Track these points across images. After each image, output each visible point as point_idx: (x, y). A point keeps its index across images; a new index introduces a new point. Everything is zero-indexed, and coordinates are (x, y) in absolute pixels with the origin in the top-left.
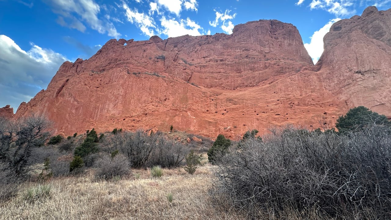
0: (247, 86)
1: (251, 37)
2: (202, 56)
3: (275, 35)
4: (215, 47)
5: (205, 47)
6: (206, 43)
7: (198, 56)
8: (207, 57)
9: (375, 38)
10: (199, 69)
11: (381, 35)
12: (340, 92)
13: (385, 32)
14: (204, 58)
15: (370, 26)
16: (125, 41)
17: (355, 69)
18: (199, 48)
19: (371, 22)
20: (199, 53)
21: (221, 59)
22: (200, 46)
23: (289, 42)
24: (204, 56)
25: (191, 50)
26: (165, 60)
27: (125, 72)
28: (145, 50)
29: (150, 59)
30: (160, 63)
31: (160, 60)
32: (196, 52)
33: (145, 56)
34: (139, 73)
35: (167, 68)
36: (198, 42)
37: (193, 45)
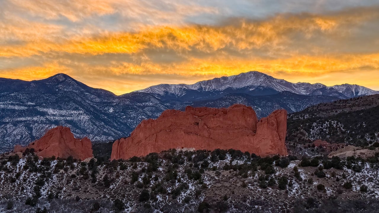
0: (231, 140)
1: (235, 116)
2: (214, 124)
5: (215, 120)
9: (271, 126)
11: (273, 125)
12: (257, 145)
15: (270, 122)
17: (262, 138)
18: (212, 119)
20: (213, 122)
26: (199, 126)
27: (183, 133)
28: (188, 119)
29: (191, 124)
30: (196, 127)
31: (196, 125)
32: (211, 121)
33: (188, 122)
34: (189, 133)
35: (200, 130)
36: (212, 116)
37: (210, 117)
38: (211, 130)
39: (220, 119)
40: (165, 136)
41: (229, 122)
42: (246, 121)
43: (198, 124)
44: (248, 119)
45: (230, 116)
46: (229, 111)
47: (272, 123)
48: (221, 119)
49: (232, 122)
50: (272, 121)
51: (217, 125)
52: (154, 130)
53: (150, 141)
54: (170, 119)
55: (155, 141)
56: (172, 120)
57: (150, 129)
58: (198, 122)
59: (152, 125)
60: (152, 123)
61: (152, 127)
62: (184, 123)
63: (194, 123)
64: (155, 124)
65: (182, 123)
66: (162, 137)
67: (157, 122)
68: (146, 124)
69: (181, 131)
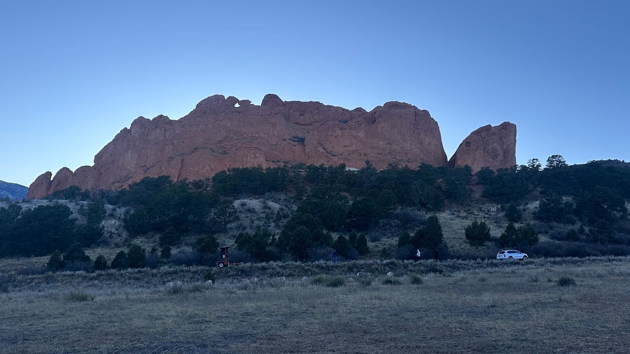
1: (395, 129)
2: (344, 145)
3: (418, 129)
4: (358, 134)
5: (346, 134)
6: (349, 129)
7: (339, 143)
8: (349, 146)
9: (492, 158)
11: (496, 156)
13: (500, 154)
14: (346, 146)
15: (490, 147)
16: (236, 101)
18: (339, 132)
19: (492, 144)
20: (340, 140)
21: (365, 152)
22: (341, 130)
23: (429, 140)
24: (346, 145)
25: (330, 133)
26: (305, 146)
28: (274, 125)
29: (284, 140)
30: (298, 148)
31: (296, 143)
32: (336, 137)
33: (276, 134)
34: (279, 162)
35: (309, 158)
36: (338, 125)
37: (332, 126)
38: (335, 159)
39: (359, 135)
40: (210, 165)
41: (382, 144)
42: (421, 143)
43: (303, 140)
44: (427, 140)
45: (383, 128)
46: (380, 116)
47: (495, 150)
48: (361, 134)
49: (389, 144)
50: (495, 144)
51: (350, 149)
52: (171, 147)
54: (222, 120)
55: (176, 178)
56: (230, 124)
57: (161, 144)
58: (301, 135)
59: (167, 133)
60: (167, 127)
61: (167, 140)
62: (262, 135)
63: (292, 138)
64: (177, 132)
65: (258, 134)
66: (201, 167)
67: (182, 127)
68: (147, 130)
69: (257, 155)
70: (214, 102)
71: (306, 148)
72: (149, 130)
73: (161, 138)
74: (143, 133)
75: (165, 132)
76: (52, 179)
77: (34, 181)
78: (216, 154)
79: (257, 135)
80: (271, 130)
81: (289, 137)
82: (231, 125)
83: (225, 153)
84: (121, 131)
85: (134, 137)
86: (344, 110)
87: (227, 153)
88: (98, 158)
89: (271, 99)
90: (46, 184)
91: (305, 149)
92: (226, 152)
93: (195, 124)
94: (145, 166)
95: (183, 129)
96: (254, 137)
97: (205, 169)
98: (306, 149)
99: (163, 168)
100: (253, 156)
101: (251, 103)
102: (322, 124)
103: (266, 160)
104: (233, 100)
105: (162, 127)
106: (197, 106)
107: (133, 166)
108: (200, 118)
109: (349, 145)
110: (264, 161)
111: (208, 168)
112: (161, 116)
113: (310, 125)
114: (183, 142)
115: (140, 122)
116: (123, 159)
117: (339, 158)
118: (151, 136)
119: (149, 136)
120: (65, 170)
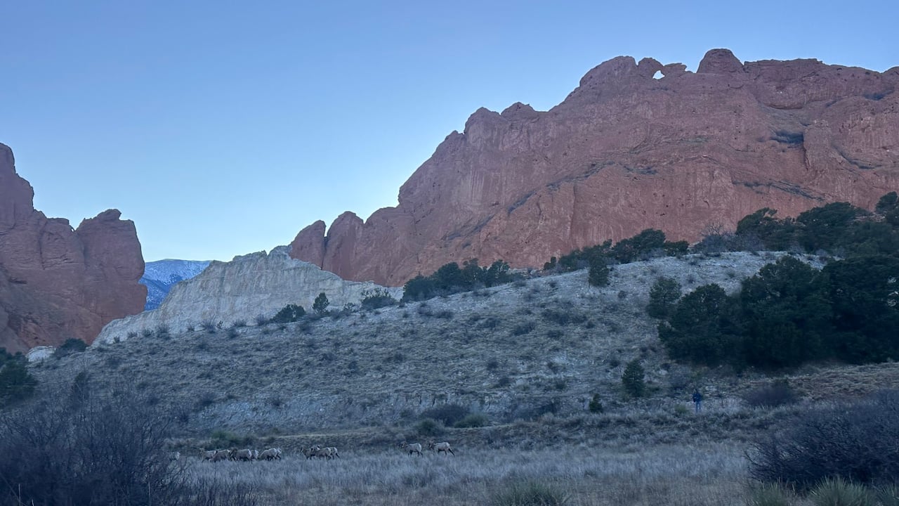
2: (881, 145)
5: (885, 121)
6: (888, 111)
7: (871, 141)
8: (891, 147)
10: (884, 181)
14: (885, 148)
16: (657, 66)
18: (869, 119)
20: (873, 134)
22: (873, 114)
24: (885, 145)
25: (850, 122)
26: (805, 151)
27: (725, 181)
28: (737, 111)
29: (761, 140)
30: (791, 155)
31: (785, 146)
32: (863, 130)
33: (743, 129)
34: (757, 184)
35: (816, 175)
36: (866, 104)
37: (853, 108)
38: (868, 174)
40: (626, 198)
43: (798, 139)
52: (543, 163)
53: (541, 223)
54: (635, 107)
55: (569, 223)
56: (651, 113)
57: (523, 160)
58: (792, 130)
59: (531, 137)
60: (532, 125)
61: (534, 151)
62: (716, 132)
63: (775, 136)
64: (550, 134)
65: (708, 131)
66: (610, 201)
67: (559, 124)
68: (496, 133)
69: (716, 172)
70: (616, 73)
71: (808, 153)
72: (499, 133)
73: (522, 148)
74: (490, 140)
75: (528, 136)
76: (326, 235)
77: (293, 239)
78: (635, 175)
79: (705, 133)
80: (734, 122)
81: (769, 136)
82: (653, 116)
83: (649, 171)
84: (447, 138)
85: (474, 149)
86: (868, 72)
87: (655, 171)
88: (405, 191)
89: (719, 60)
90: (319, 245)
91: (805, 155)
92: (652, 169)
93: (584, 118)
94: (497, 203)
95: (561, 127)
96: (700, 137)
97: (619, 205)
98: (809, 157)
99: (543, 206)
100: (708, 174)
101: (686, 70)
102: (828, 105)
103: (734, 183)
104: (651, 65)
105: (522, 127)
106: (583, 81)
107: (477, 204)
108: (592, 106)
109: (892, 144)
110: (730, 184)
111: (623, 202)
112: (518, 106)
113: (801, 108)
114: (565, 154)
115: (482, 118)
116: (459, 191)
117: (875, 173)
118: (503, 145)
119: (500, 146)
120: (349, 216)
